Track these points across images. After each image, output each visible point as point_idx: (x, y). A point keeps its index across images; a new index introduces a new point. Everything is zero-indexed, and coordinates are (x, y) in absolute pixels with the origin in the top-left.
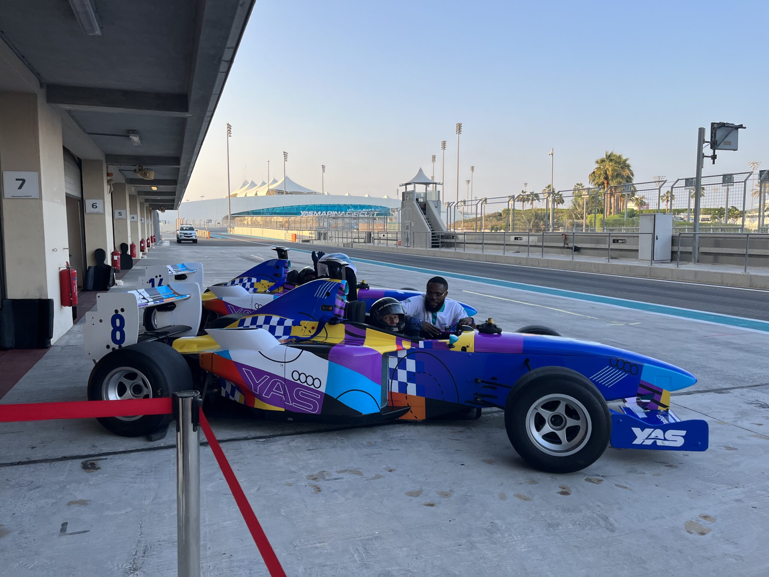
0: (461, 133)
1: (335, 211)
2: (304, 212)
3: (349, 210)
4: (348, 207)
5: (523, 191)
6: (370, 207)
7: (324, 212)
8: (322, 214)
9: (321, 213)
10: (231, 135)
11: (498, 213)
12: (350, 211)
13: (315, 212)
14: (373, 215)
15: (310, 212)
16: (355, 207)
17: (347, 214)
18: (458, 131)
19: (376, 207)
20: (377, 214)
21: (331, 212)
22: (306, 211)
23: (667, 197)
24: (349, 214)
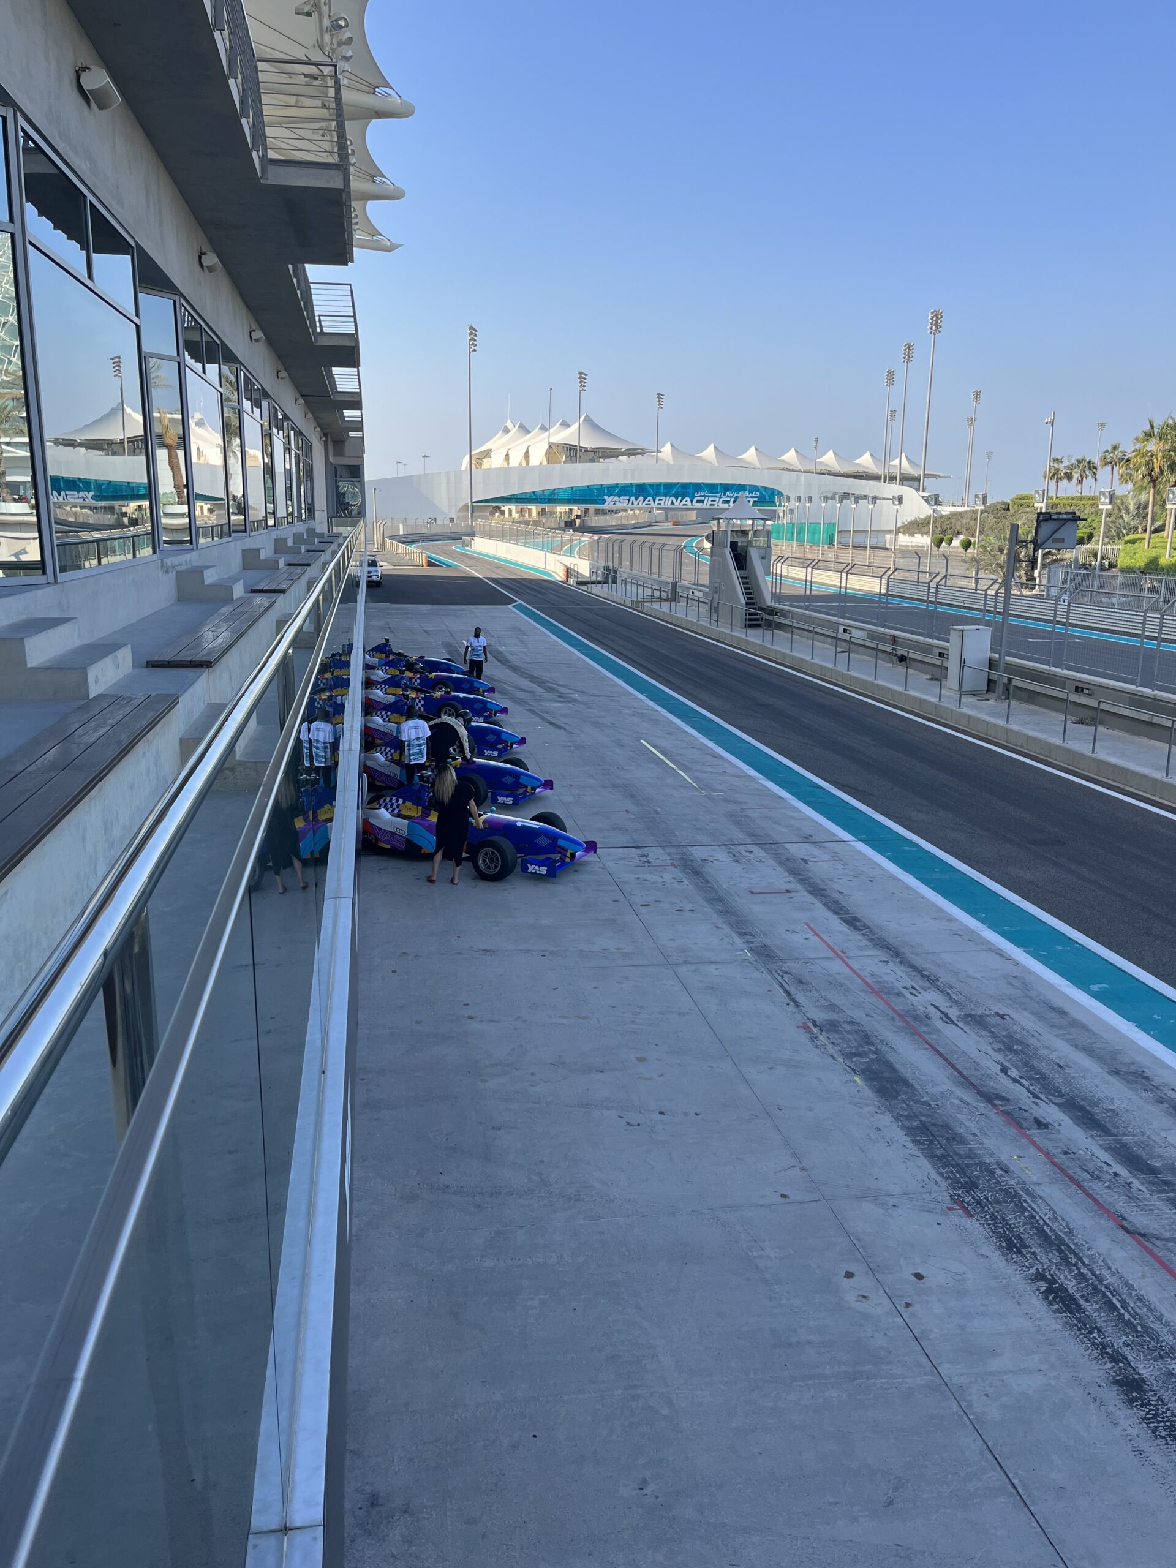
0: (940, 332)
1: (670, 496)
2: (612, 497)
3: (699, 494)
6: (741, 487)
7: (650, 498)
8: (646, 502)
9: (644, 501)
10: (475, 348)
12: (700, 496)
13: (633, 498)
15: (622, 498)
16: (713, 487)
17: (694, 503)
18: (934, 328)
19: (753, 488)
20: (754, 502)
21: (664, 498)
22: (615, 496)
24: (698, 502)
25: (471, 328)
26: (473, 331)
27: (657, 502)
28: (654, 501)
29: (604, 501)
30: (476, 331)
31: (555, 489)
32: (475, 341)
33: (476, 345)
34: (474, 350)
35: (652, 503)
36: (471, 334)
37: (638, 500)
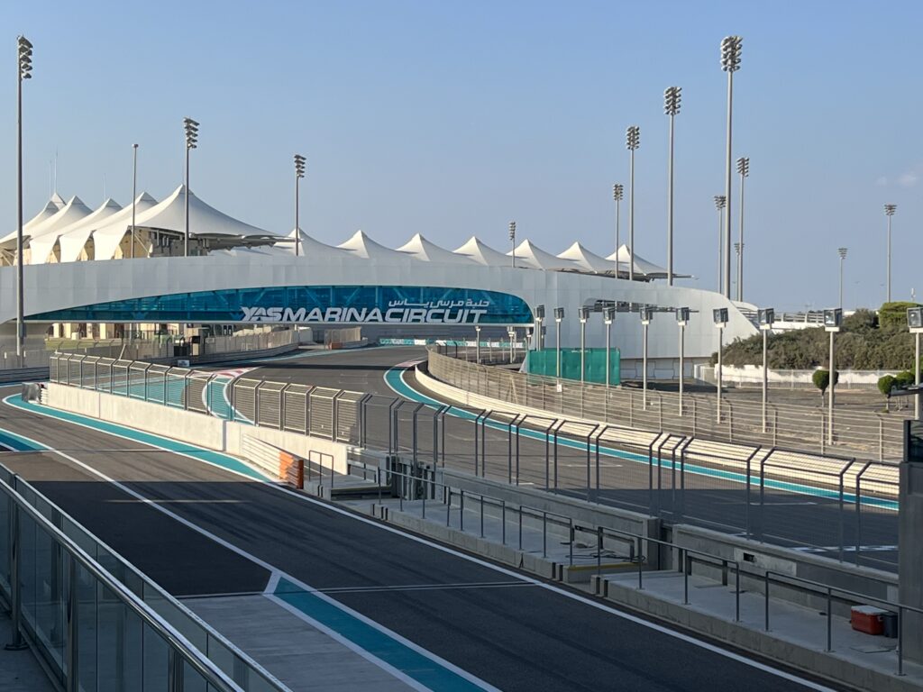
1: (349, 308)
2: (254, 310)
3: (395, 304)
4: (389, 293)
6: (461, 293)
8: (311, 316)
9: (307, 315)
10: (30, 72)
12: (396, 307)
13: (288, 311)
15: (271, 310)
16: (415, 294)
21: (339, 310)
22: (259, 306)
24: (393, 315)
25: (23, 41)
26: (25, 46)
27: (328, 315)
28: (324, 315)
29: (242, 315)
30: (31, 46)
31: (159, 297)
32: (30, 61)
33: (31, 68)
34: (28, 76)
35: (319, 316)
36: (21, 50)
37: (298, 314)
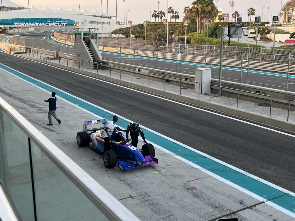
1: (37, 22)
3: (47, 22)
4: (46, 20)
5: (155, 11)
6: (61, 20)
7: (30, 23)
8: (29, 24)
11: (141, 24)
14: (63, 25)
15: (20, 23)
16: (51, 20)
17: (46, 25)
19: (65, 20)
20: (66, 24)
23: (236, 15)
